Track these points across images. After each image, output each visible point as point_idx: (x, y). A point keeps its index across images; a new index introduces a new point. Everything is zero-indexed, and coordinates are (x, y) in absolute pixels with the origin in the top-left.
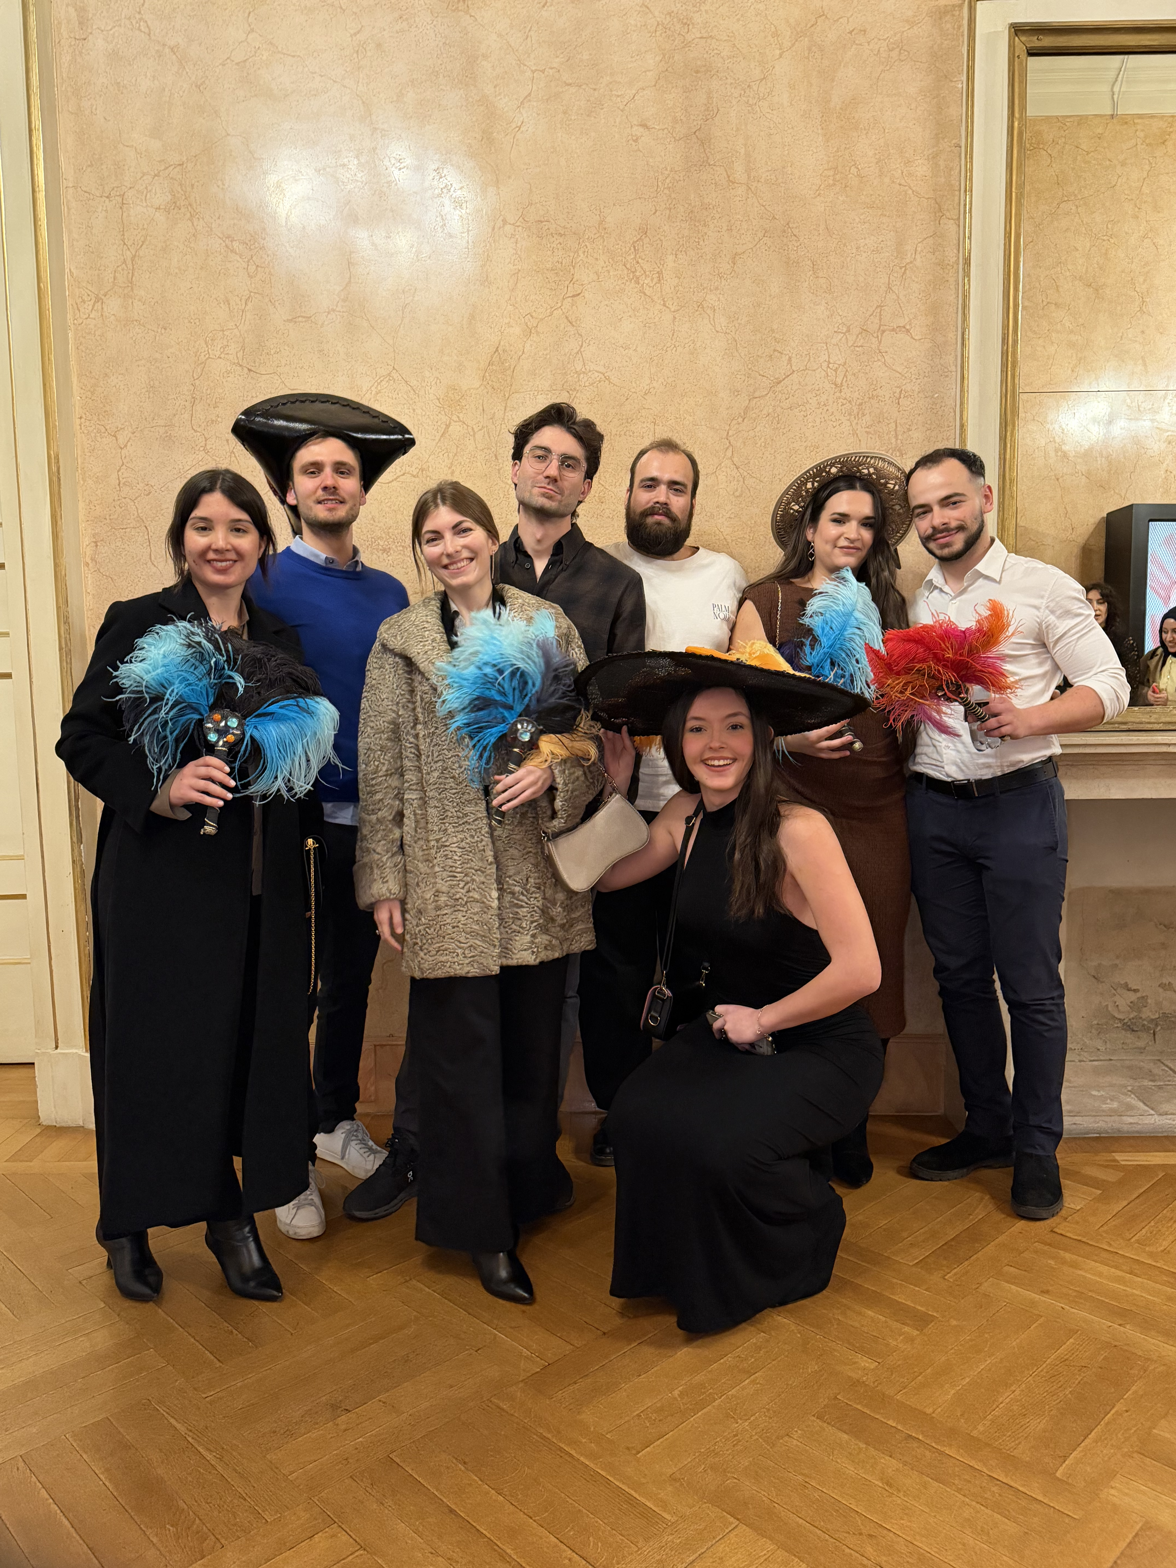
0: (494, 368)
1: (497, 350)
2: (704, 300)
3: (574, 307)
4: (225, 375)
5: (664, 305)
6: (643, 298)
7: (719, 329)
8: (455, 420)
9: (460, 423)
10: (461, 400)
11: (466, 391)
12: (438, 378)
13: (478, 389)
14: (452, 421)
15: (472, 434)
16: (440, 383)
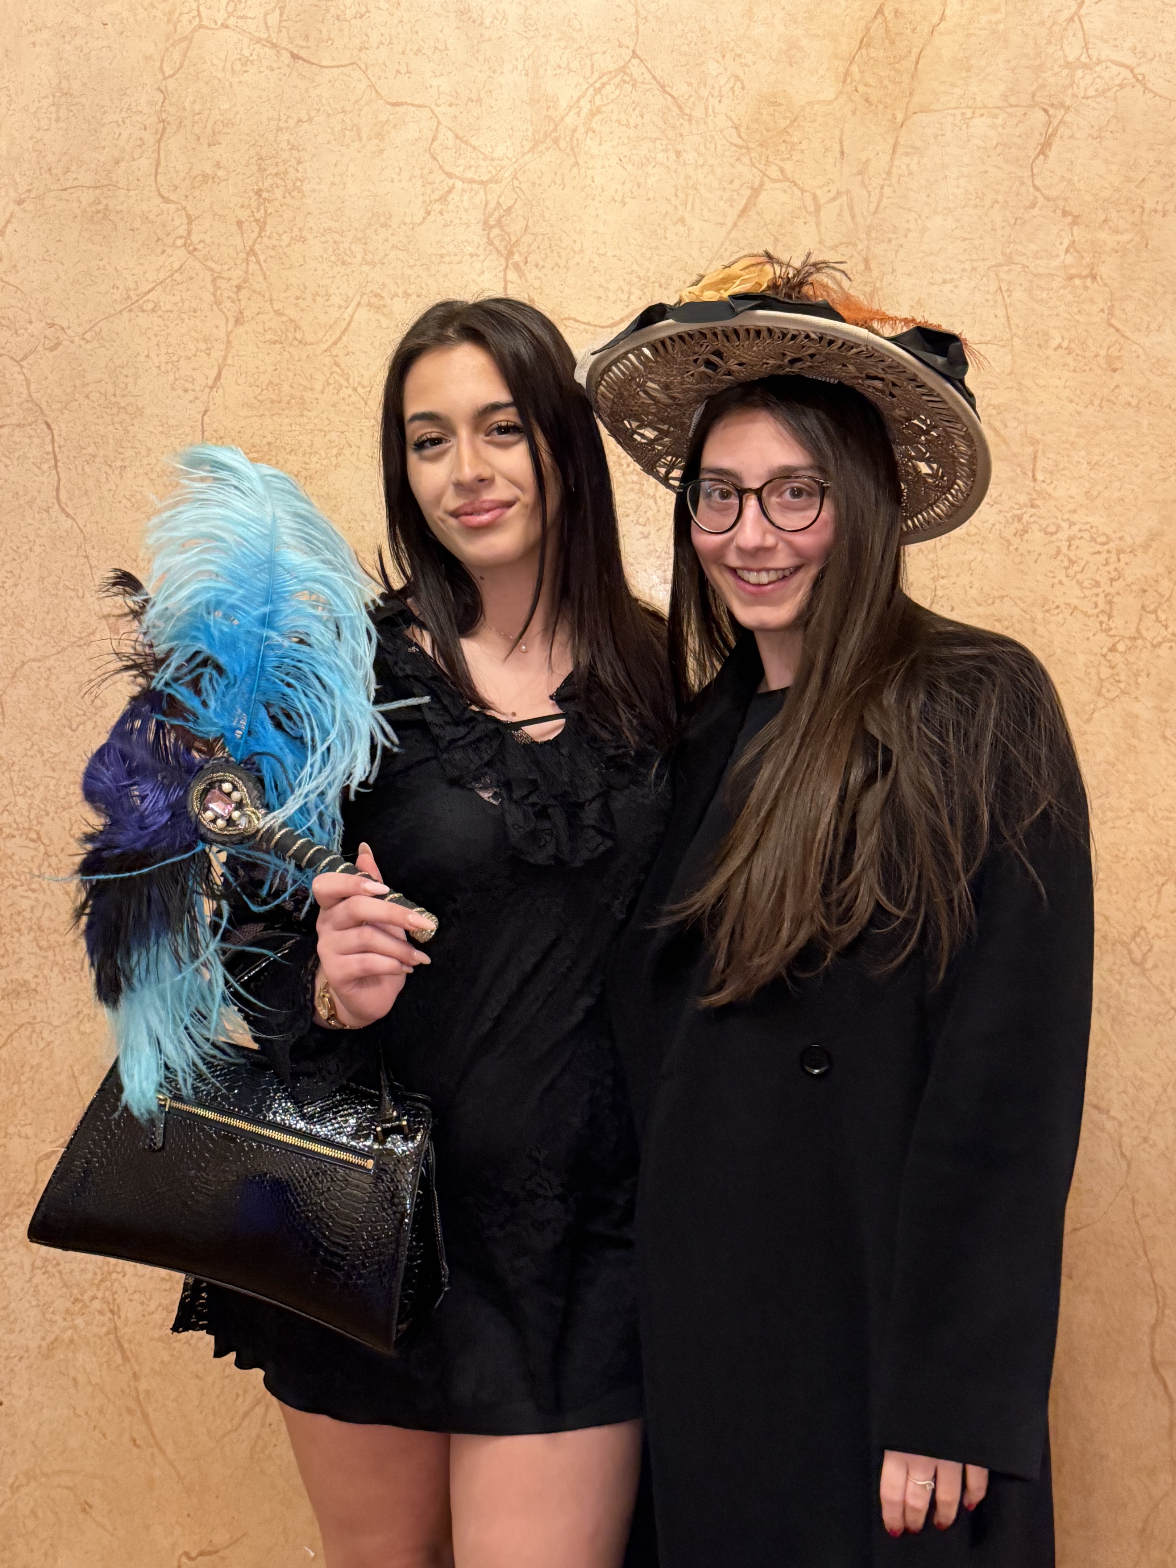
0: (873, 53)
1: (880, 11)
4: (238, 67)
8: (774, 176)
9: (786, 185)
10: (790, 131)
11: (803, 108)
12: (737, 78)
13: (830, 102)
14: (766, 179)
15: (811, 209)
16: (743, 88)
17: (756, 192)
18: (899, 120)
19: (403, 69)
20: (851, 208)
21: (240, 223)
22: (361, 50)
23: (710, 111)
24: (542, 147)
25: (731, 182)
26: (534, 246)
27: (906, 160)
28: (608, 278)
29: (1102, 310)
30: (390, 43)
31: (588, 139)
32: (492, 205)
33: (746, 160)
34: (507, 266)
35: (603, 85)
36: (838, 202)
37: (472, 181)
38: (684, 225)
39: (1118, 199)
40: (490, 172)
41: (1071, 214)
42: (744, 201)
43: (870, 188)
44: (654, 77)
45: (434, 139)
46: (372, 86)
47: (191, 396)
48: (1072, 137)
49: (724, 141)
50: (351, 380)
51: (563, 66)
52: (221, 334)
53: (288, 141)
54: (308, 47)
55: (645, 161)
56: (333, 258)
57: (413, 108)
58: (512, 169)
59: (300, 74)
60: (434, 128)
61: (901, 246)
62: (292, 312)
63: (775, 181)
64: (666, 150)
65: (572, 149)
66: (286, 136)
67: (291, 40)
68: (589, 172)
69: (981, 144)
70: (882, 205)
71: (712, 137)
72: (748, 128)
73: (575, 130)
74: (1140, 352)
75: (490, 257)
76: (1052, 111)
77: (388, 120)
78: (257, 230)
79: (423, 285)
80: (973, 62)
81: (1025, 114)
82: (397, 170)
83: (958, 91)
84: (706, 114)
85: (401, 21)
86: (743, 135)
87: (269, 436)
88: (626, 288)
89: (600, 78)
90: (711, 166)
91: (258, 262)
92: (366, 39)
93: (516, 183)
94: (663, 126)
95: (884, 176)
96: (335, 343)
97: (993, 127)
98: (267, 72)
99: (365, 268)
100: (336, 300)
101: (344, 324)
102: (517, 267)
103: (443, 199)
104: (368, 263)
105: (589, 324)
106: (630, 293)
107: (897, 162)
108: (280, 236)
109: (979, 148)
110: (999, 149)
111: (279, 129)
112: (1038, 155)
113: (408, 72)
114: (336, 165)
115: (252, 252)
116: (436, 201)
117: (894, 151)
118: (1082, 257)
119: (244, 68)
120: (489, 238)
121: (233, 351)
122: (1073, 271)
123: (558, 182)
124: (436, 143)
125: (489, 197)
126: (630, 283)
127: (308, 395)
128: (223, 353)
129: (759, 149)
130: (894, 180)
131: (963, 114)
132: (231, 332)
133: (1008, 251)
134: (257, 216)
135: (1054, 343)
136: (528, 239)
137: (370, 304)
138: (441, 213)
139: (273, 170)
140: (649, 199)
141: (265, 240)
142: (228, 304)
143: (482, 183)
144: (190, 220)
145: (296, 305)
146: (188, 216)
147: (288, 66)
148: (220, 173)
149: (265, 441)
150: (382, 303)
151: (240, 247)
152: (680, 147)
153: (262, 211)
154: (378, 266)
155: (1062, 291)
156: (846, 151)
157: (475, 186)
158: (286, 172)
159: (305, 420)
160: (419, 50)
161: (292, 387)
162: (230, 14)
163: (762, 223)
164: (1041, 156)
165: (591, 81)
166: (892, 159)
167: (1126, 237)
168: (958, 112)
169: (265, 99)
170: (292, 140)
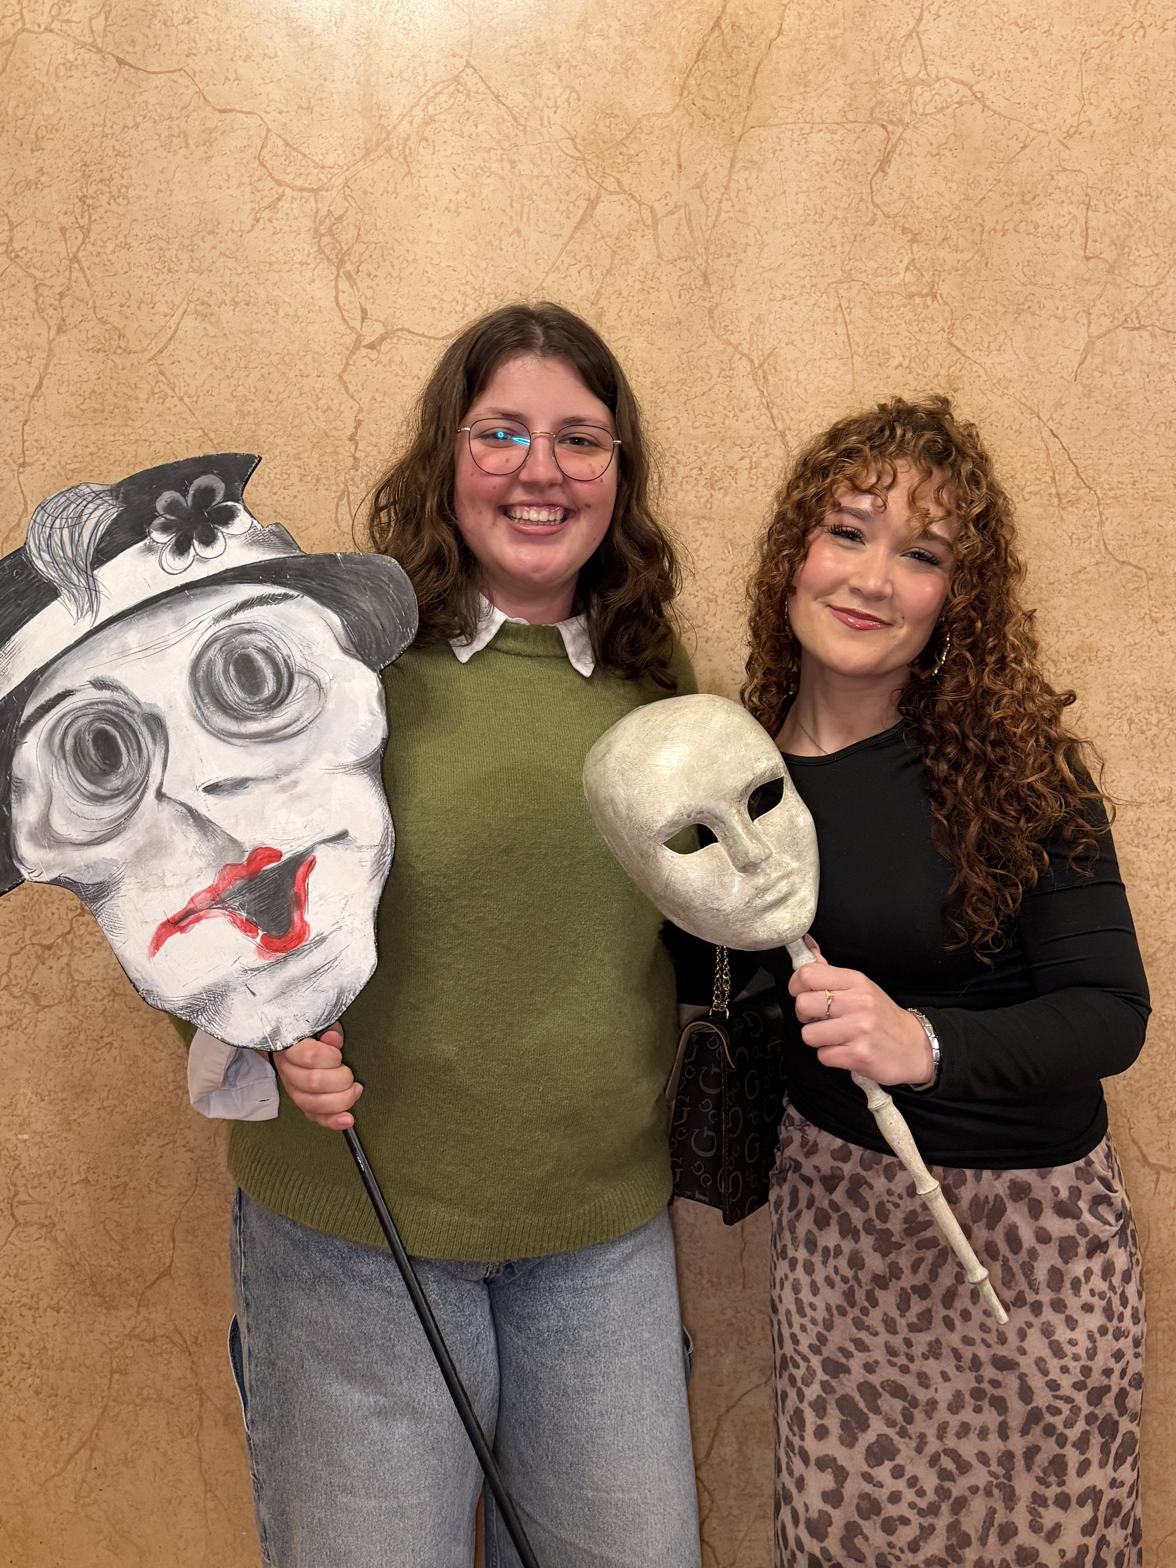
0: (710, 66)
1: (717, 24)
4: (62, 72)
8: (611, 188)
9: (622, 197)
10: (627, 143)
11: (639, 120)
12: (573, 90)
13: (668, 115)
14: (603, 191)
15: (649, 222)
16: (579, 99)
17: (593, 204)
18: (737, 134)
19: (232, 76)
20: (689, 221)
21: (63, 230)
22: (187, 56)
23: (545, 122)
24: (374, 155)
25: (567, 194)
26: (366, 256)
27: (746, 174)
28: (443, 289)
29: (943, 329)
30: (219, 49)
31: (421, 148)
32: (323, 212)
33: (583, 172)
34: (338, 275)
35: (437, 94)
36: (676, 215)
37: (302, 189)
38: (520, 236)
39: (958, 217)
40: (320, 179)
41: (911, 231)
42: (580, 213)
43: (708, 202)
44: (489, 88)
45: (262, 148)
46: (200, 93)
47: (11, 405)
48: (910, 154)
49: (560, 152)
50: (177, 390)
51: (396, 75)
52: (43, 342)
53: (114, 147)
54: (134, 53)
55: (479, 171)
56: (159, 266)
57: (242, 115)
58: (343, 177)
59: (126, 80)
60: (263, 136)
61: (740, 261)
62: (115, 320)
63: (612, 193)
64: (502, 161)
65: (405, 158)
66: (112, 142)
67: (117, 45)
68: (424, 182)
69: (820, 160)
70: (721, 220)
71: (548, 148)
72: (584, 140)
73: (407, 140)
74: (981, 371)
75: (321, 266)
76: (890, 128)
77: (216, 127)
78: (80, 236)
79: (252, 294)
80: (811, 77)
81: (864, 130)
82: (226, 177)
83: (797, 106)
84: (542, 125)
85: (229, 27)
86: (579, 146)
87: (92, 446)
88: (460, 298)
89: (434, 87)
90: (547, 177)
91: (82, 270)
92: (193, 45)
93: (348, 191)
94: (498, 137)
95: (723, 190)
96: (161, 352)
97: (832, 143)
98: (93, 77)
99: (191, 276)
100: (162, 308)
101: (169, 333)
102: (349, 276)
103: (273, 206)
104: (194, 271)
105: (423, 335)
106: (465, 305)
107: (735, 177)
108: (104, 242)
109: (817, 164)
110: (838, 165)
111: (105, 136)
112: (877, 172)
113: (236, 79)
114: (162, 172)
115: (75, 259)
116: (266, 208)
117: (732, 166)
118: (922, 275)
119: (69, 74)
120: (319, 246)
121: (55, 360)
122: (913, 289)
123: (390, 190)
124: (266, 151)
125: (320, 205)
126: (465, 294)
127: (132, 404)
128: (44, 362)
129: (595, 161)
130: (733, 194)
131: (802, 129)
132: (54, 339)
133: (848, 268)
134: (81, 222)
135: (894, 363)
136: (359, 248)
137: (196, 312)
138: (270, 220)
139: (97, 176)
140: (484, 209)
141: (89, 247)
142: (51, 311)
143: (312, 190)
144: (12, 227)
145: (120, 312)
146: (10, 223)
147: (114, 71)
148: (43, 179)
149: (88, 451)
150: (209, 310)
151: (64, 253)
152: (515, 158)
153: (87, 218)
154: (206, 274)
155: (902, 309)
156: (683, 164)
157: (305, 194)
158: (111, 179)
159: (130, 430)
160: (248, 57)
161: (115, 396)
162: (54, 18)
163: (599, 236)
164: (880, 174)
165: (424, 90)
166: (731, 173)
167: (966, 256)
168: (796, 127)
169: (90, 104)
170: (117, 147)
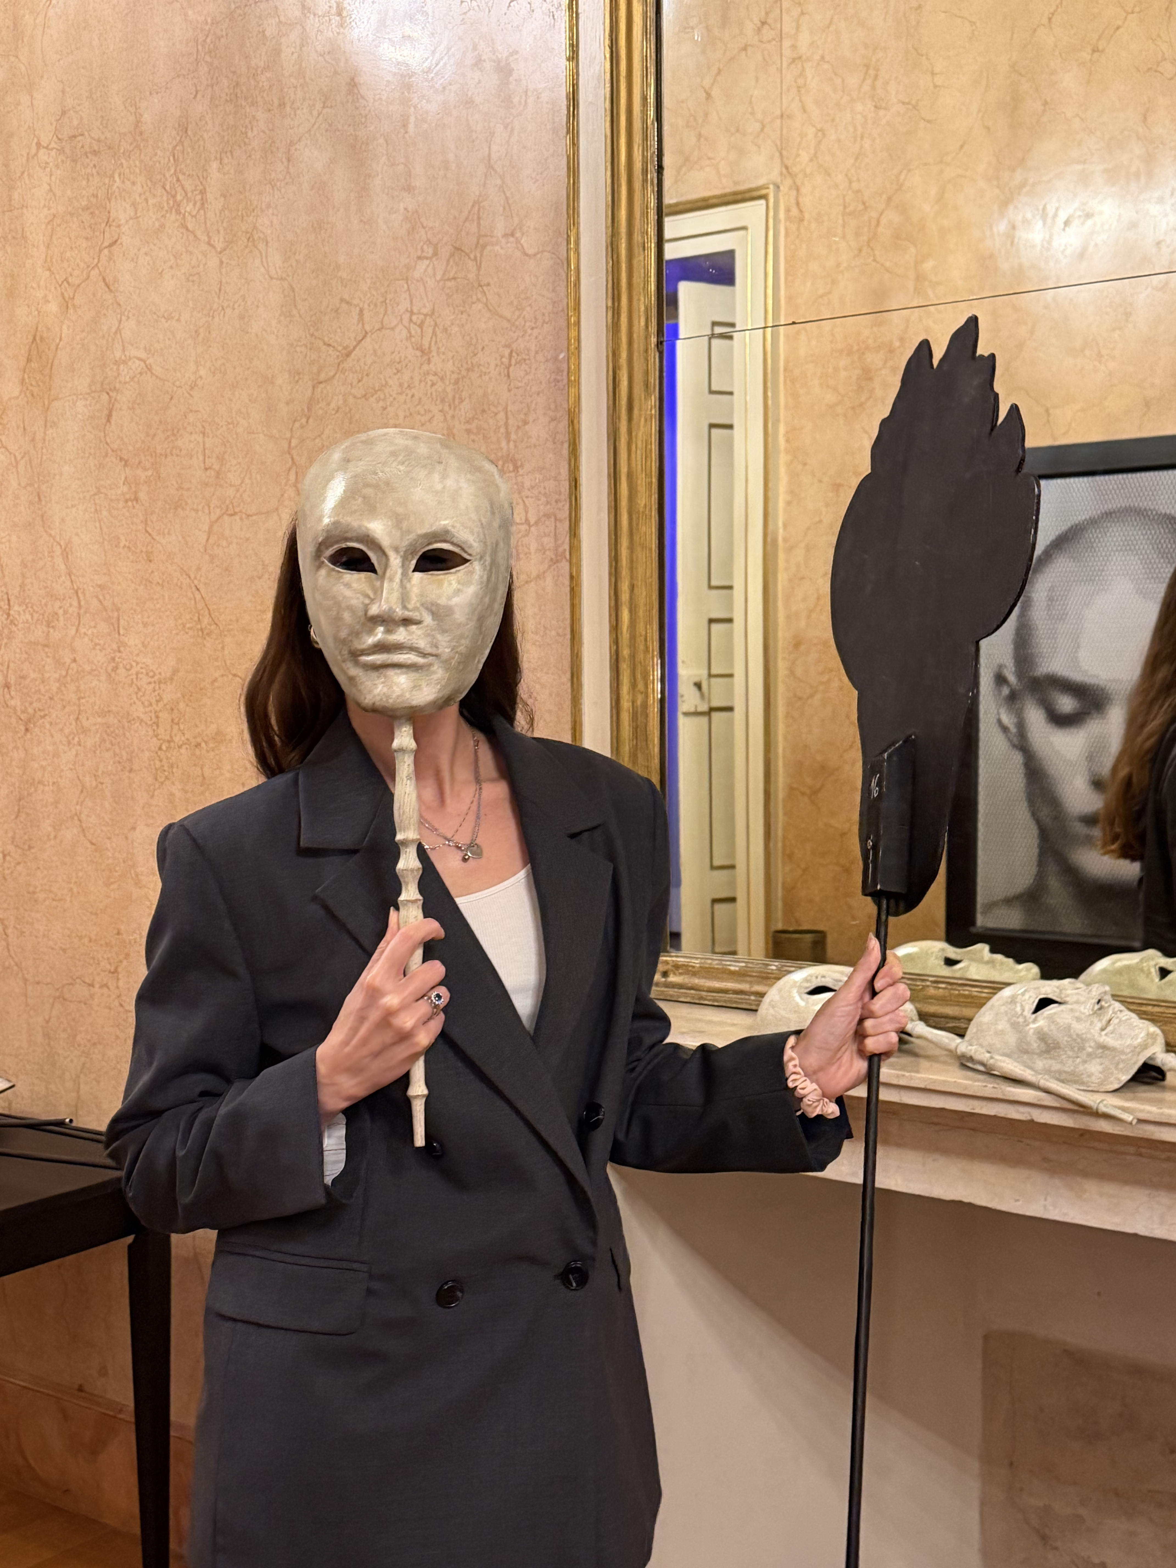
2: (255, 227)
3: (111, 263)
5: (209, 244)
6: (185, 237)
7: (273, 272)
